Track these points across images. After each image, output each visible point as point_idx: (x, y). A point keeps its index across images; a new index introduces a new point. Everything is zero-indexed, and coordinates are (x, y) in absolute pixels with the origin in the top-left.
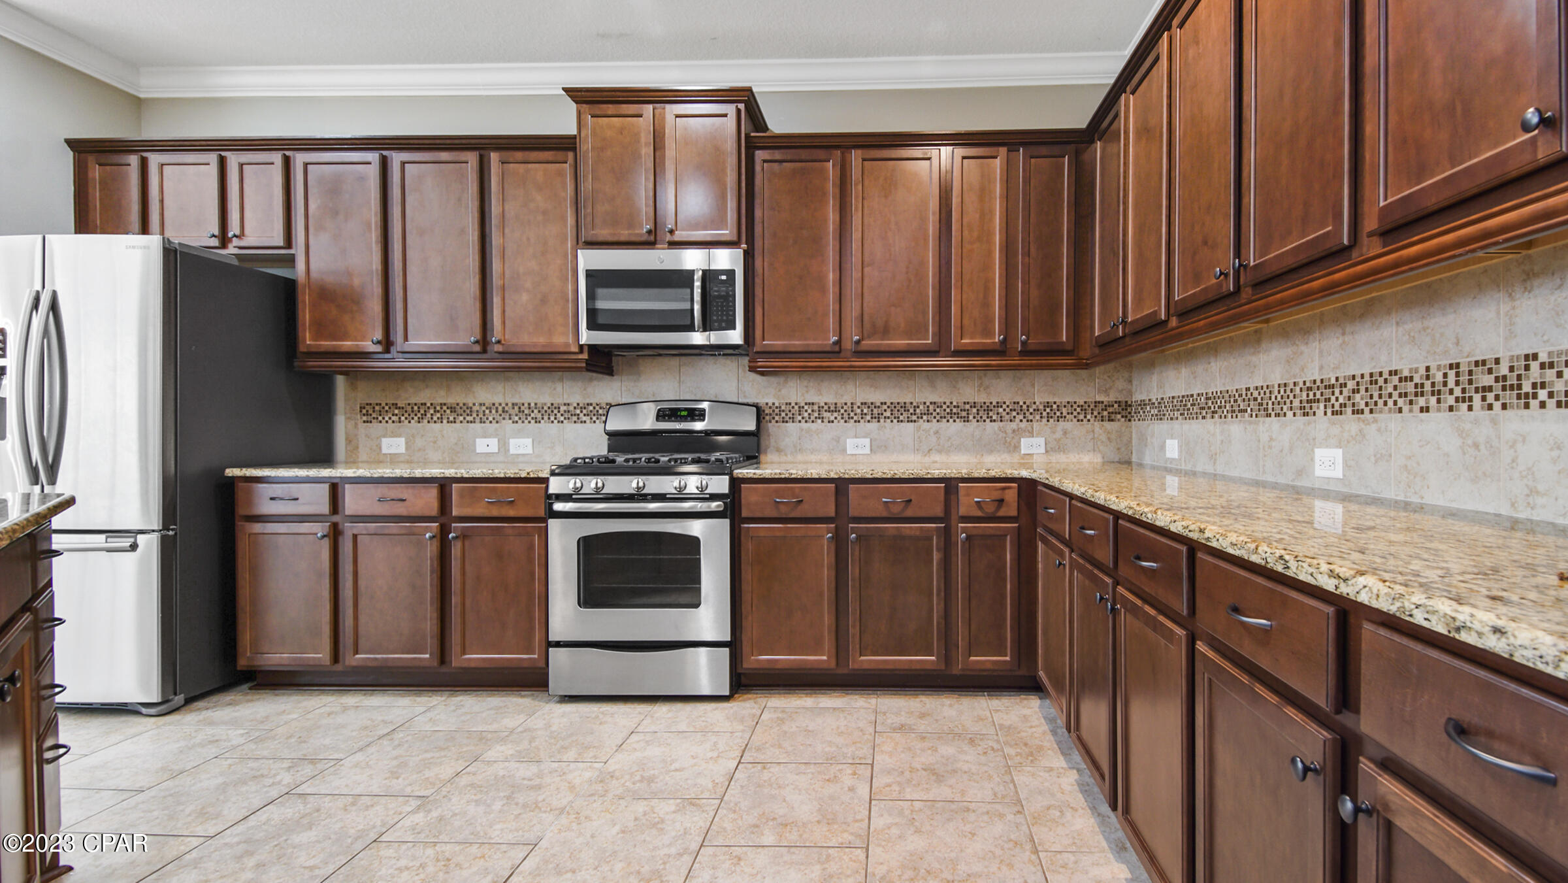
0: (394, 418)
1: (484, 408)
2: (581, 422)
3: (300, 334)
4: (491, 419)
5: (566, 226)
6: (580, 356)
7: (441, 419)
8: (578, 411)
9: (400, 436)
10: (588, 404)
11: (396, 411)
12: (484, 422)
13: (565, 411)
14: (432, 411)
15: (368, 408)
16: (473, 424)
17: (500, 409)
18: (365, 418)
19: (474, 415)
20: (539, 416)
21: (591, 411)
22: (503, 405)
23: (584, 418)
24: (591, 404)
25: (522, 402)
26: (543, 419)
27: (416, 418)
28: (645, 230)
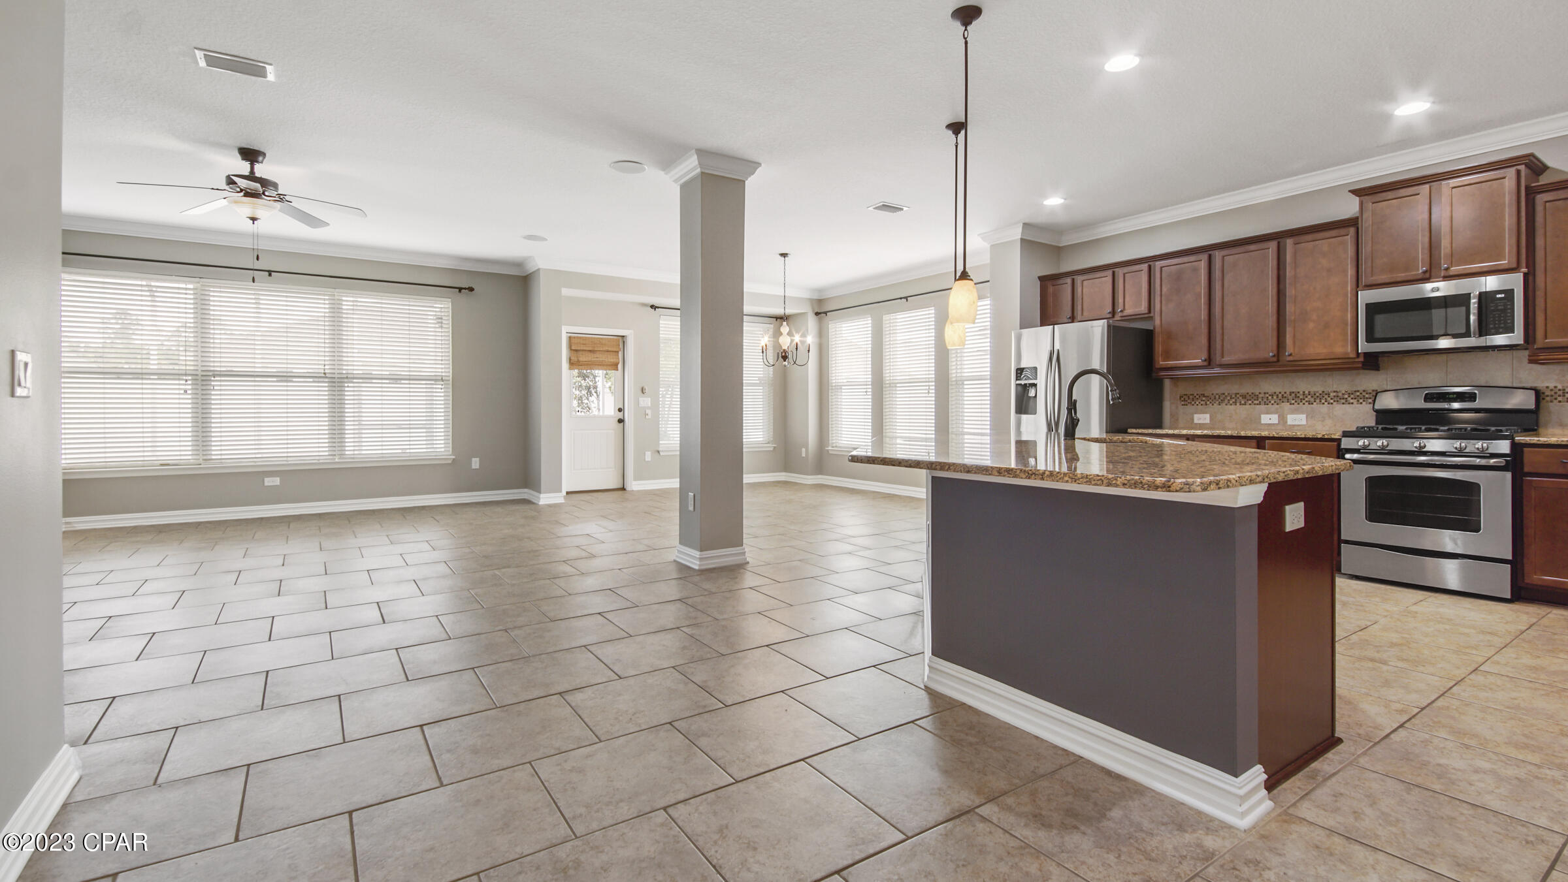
0: (1202, 402)
1: (1267, 395)
2: (1349, 403)
3: (1156, 358)
4: (1272, 402)
5: (1347, 276)
6: (1357, 360)
7: (1235, 403)
8: (1346, 396)
9: (1206, 413)
10: (1355, 391)
11: (1204, 399)
12: (1268, 404)
13: (1334, 396)
14: (1229, 398)
15: (1185, 397)
16: (1258, 406)
17: (1280, 395)
18: (1183, 403)
19: (1260, 400)
20: (1312, 400)
21: (1358, 396)
22: (1283, 393)
23: (1352, 401)
24: (1358, 391)
25: (1298, 390)
26: (1315, 401)
27: (1217, 402)
28: (1421, 271)
